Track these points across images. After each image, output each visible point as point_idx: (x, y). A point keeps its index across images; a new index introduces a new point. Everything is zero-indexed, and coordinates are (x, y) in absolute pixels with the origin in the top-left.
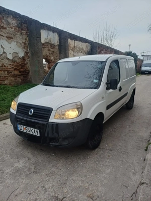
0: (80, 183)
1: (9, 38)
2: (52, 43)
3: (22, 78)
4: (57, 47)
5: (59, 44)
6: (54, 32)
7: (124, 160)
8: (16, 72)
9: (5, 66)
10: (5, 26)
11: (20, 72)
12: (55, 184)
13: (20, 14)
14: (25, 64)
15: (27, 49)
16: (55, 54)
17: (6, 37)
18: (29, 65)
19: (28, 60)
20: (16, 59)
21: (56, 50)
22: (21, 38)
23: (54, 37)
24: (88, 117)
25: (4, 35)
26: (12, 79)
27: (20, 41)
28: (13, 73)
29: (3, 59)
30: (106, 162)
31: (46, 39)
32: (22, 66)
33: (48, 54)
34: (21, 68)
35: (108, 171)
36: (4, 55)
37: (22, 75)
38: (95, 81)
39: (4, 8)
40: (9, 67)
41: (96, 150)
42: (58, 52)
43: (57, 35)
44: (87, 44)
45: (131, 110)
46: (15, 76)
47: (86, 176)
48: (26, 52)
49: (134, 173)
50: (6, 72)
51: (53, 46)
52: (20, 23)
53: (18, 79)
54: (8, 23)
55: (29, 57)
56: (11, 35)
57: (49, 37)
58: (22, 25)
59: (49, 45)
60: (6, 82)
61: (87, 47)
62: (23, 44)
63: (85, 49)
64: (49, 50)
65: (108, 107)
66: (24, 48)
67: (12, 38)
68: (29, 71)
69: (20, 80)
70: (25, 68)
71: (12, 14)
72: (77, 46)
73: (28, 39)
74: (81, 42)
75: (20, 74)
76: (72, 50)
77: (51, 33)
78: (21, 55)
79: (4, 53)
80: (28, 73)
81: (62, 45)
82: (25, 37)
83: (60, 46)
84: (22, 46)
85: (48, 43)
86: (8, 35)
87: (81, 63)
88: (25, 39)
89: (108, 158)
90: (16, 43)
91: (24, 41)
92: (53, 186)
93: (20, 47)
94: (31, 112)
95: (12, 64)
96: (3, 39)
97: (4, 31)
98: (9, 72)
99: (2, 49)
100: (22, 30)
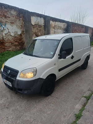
0: (29, 118)
1: (12, 23)
2: (40, 24)
3: (20, 46)
4: (43, 27)
5: (44, 25)
6: (41, 18)
7: (62, 106)
8: (16, 43)
9: (9, 40)
10: (9, 16)
11: (19, 43)
12: (14, 117)
13: (18, 8)
14: (22, 38)
15: (23, 29)
16: (41, 31)
17: (10, 23)
18: (24, 39)
19: (23, 36)
20: (16, 35)
21: (42, 28)
22: (19, 23)
23: (41, 21)
24: (41, 77)
25: (9, 21)
26: (14, 47)
27: (18, 25)
28: (14, 44)
29: (8, 36)
30: (51, 106)
31: (35, 22)
32: (20, 40)
33: (36, 31)
34: (20, 41)
35: (49, 112)
36: (9, 33)
37: (20, 45)
38: (51, 53)
39: (9, 5)
40: (12, 40)
41: (48, 97)
42: (44, 30)
43: (43, 19)
44: (64, 23)
45: (84, 70)
46: (15, 46)
47: (34, 114)
48: (22, 31)
49: (64, 116)
50: (10, 44)
51: (40, 26)
52: (18, 14)
53: (17, 47)
54: (12, 14)
55: (24, 34)
56: (13, 22)
57: (37, 21)
58: (20, 14)
59: (38, 26)
60: (10, 49)
61: (64, 25)
62: (20, 26)
63: (62, 27)
64: (37, 29)
65: (60, 70)
66: (21, 28)
67: (14, 23)
68: (24, 42)
69: (19, 48)
70: (22, 40)
71: (13, 9)
72: (57, 25)
73: (23, 23)
74: (60, 23)
75: (18, 44)
76: (53, 28)
77: (39, 18)
78: (19, 33)
79: (9, 32)
80: (24, 44)
81: (46, 25)
82: (21, 21)
83: (45, 26)
84: (20, 27)
85: (37, 24)
86: (11, 21)
87: (45, 40)
88: (22, 23)
89: (53, 104)
90: (16, 26)
91: (21, 24)
92: (13, 118)
93: (18, 28)
94: (9, 72)
95: (14, 38)
96: (8, 24)
97: (9, 19)
98: (12, 43)
99: (8, 30)
100: (20, 17)
